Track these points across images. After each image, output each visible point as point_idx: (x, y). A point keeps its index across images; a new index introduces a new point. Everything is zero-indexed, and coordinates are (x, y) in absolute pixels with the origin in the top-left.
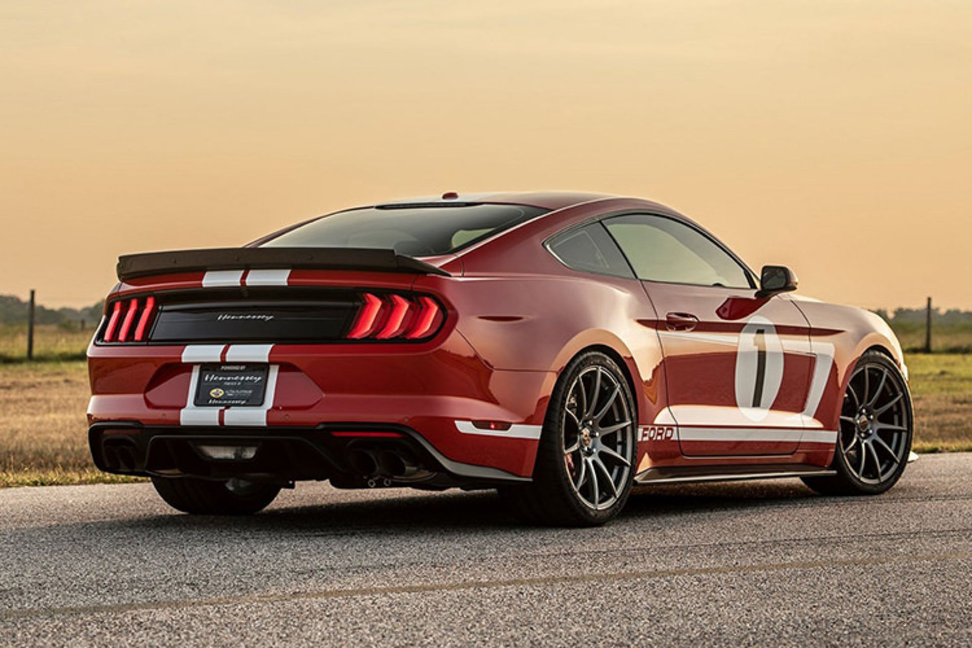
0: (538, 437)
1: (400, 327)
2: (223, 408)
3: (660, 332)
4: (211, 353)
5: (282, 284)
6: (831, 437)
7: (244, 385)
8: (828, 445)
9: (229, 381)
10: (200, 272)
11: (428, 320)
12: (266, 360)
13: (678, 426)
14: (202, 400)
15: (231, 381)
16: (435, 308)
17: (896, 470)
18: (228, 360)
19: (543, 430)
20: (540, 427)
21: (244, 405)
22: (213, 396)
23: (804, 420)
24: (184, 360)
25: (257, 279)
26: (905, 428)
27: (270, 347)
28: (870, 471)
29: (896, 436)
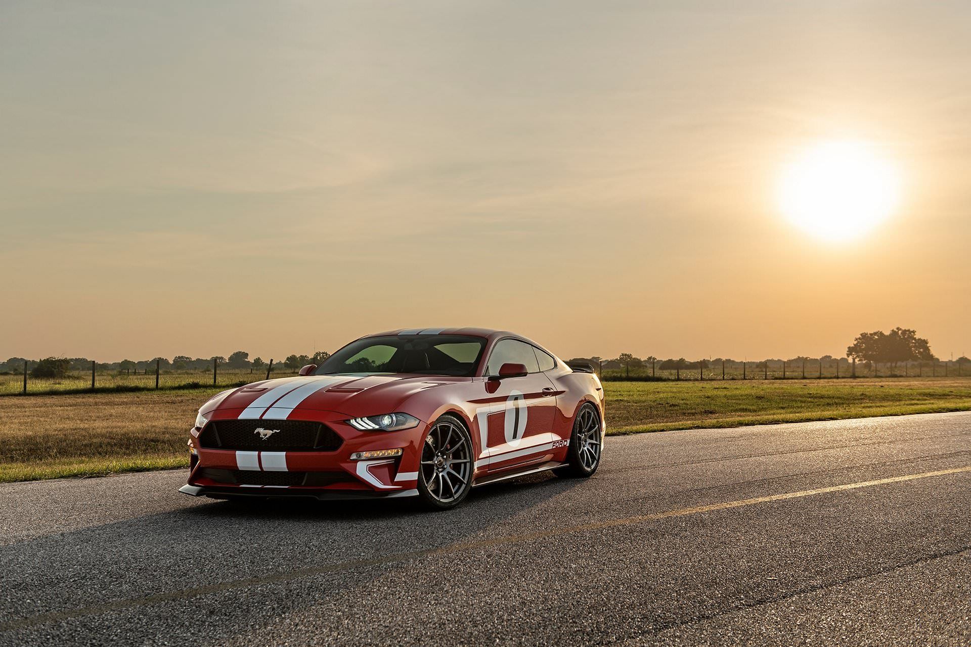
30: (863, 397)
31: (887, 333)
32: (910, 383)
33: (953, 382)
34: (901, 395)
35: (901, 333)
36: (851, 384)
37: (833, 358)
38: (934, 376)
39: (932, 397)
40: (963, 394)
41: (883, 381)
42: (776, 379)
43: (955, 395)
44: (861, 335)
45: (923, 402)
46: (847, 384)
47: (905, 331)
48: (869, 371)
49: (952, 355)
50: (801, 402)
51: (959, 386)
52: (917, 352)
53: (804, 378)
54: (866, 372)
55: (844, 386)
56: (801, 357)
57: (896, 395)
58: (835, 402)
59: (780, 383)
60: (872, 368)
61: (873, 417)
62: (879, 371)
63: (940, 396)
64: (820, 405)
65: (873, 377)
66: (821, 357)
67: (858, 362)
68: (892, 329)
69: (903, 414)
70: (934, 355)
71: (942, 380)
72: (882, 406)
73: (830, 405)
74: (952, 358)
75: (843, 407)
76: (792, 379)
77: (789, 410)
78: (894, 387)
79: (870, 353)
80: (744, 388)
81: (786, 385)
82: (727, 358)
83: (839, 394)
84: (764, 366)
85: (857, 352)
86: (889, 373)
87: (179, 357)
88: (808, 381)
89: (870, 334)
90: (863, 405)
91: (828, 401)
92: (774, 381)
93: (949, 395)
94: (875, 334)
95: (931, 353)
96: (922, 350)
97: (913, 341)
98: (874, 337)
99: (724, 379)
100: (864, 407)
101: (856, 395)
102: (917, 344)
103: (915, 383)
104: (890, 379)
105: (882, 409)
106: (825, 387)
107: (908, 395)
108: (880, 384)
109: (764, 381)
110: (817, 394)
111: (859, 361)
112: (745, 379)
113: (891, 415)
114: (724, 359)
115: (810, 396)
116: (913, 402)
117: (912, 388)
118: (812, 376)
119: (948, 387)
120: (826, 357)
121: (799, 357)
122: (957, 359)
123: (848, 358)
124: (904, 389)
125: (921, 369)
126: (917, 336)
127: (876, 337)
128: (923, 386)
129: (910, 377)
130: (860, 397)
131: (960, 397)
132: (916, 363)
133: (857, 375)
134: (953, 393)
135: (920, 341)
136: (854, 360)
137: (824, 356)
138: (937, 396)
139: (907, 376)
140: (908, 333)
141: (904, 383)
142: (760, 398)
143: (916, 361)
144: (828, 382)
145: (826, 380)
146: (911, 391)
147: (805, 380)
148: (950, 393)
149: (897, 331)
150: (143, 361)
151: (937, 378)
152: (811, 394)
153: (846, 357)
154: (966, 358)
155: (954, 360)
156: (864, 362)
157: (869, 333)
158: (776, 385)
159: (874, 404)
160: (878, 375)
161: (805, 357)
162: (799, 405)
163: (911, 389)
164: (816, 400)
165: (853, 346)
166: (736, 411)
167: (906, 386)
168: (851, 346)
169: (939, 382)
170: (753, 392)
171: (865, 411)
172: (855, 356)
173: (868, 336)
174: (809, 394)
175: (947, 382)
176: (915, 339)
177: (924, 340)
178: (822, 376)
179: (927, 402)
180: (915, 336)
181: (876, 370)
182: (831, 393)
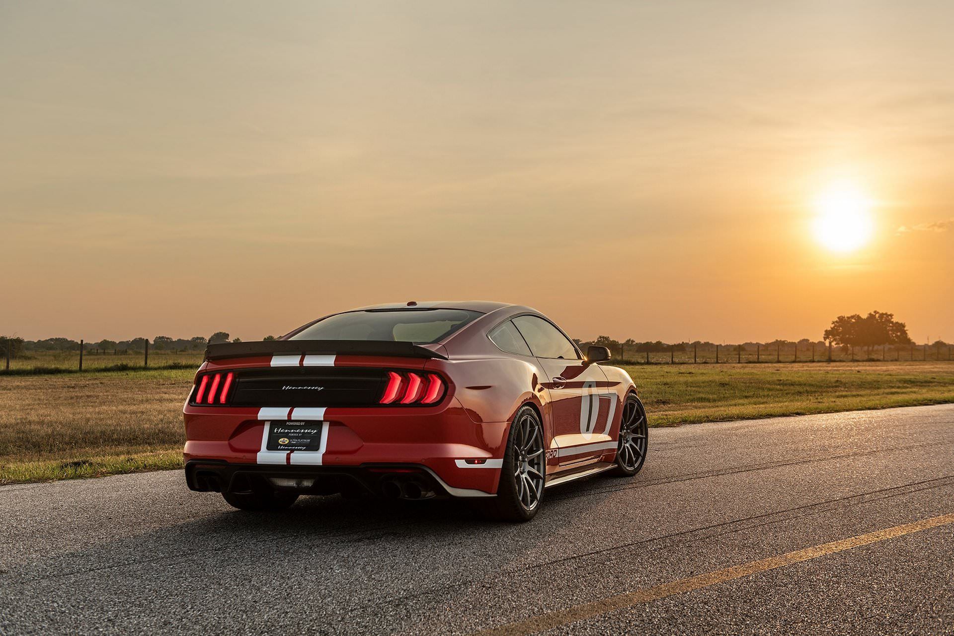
0: (501, 467)
1: (416, 396)
2: (289, 452)
3: (550, 390)
4: (280, 413)
5: (332, 366)
6: (615, 445)
7: (304, 436)
8: (613, 450)
9: (292, 433)
10: (269, 356)
11: (434, 391)
12: (322, 419)
13: (559, 448)
14: (273, 446)
15: (294, 433)
16: (439, 382)
17: (642, 460)
18: (292, 419)
19: (504, 462)
20: (503, 459)
21: (304, 450)
22: (281, 443)
23: (604, 437)
24: (259, 419)
25: (311, 361)
26: (644, 436)
27: (325, 409)
28: (631, 463)
29: (639, 441)
30: (838, 384)
31: (864, 316)
32: (888, 368)
33: (932, 366)
34: (879, 382)
35: (879, 317)
36: (826, 368)
37: (811, 341)
38: (912, 360)
39: (913, 384)
40: (946, 381)
41: (860, 366)
42: (750, 362)
43: (938, 383)
44: (839, 318)
45: (904, 390)
46: (822, 368)
47: (882, 314)
48: (845, 355)
49: (928, 339)
50: (770, 390)
51: (940, 371)
52: (894, 335)
53: (779, 362)
54: (843, 356)
55: (819, 370)
56: (779, 340)
57: (875, 381)
58: (806, 390)
59: (752, 368)
60: (849, 352)
61: (847, 411)
62: (856, 355)
63: (922, 383)
64: (789, 393)
65: (849, 361)
66: (799, 340)
67: (835, 346)
68: (869, 313)
69: (883, 408)
70: (911, 338)
71: (921, 365)
72: (858, 395)
73: (801, 393)
74: (928, 342)
75: (815, 396)
76: (766, 362)
77: (753, 400)
78: (871, 372)
79: (847, 336)
80: (712, 373)
81: (758, 371)
82: (705, 341)
83: (812, 380)
84: (740, 349)
85: (834, 336)
86: (866, 357)
87: (159, 337)
88: (781, 365)
89: (848, 318)
90: (837, 394)
91: (798, 388)
92: (746, 364)
93: (931, 382)
94: (852, 317)
95: (908, 337)
96: (899, 334)
97: (891, 325)
98: (851, 321)
99: (695, 363)
100: (838, 397)
101: (830, 382)
102: (894, 328)
103: (893, 368)
104: (867, 363)
105: (858, 399)
106: (797, 372)
107: (887, 382)
108: (857, 369)
109: (736, 365)
110: (788, 380)
111: (836, 344)
112: (717, 362)
113: (869, 409)
114: (702, 342)
115: (780, 382)
116: (894, 390)
117: (891, 373)
118: (787, 360)
119: (929, 373)
120: (804, 340)
121: (777, 340)
122: (934, 343)
123: (825, 342)
124: (882, 375)
125: (898, 353)
126: (894, 320)
127: (853, 320)
128: (901, 371)
129: (887, 361)
130: (834, 384)
131: (944, 384)
132: (892, 347)
133: (833, 358)
134: (935, 380)
135: (897, 325)
136: (830, 343)
137: (801, 339)
138: (918, 384)
139: (884, 360)
140: (885, 316)
141: (881, 368)
142: (723, 385)
143: (893, 344)
144: (803, 367)
145: (801, 364)
146: (890, 377)
147: (779, 364)
148: (932, 380)
149: (874, 314)
150: (125, 341)
151: (915, 363)
152: (781, 380)
153: (823, 341)
154: (942, 342)
155: (930, 344)
156: (841, 345)
157: (846, 317)
158: (747, 370)
159: (849, 393)
160: (854, 358)
161: (782, 340)
162: (766, 393)
163: (890, 375)
164: (785, 388)
165: (830, 329)
166: (693, 401)
167: (884, 371)
168: (828, 329)
169: (918, 367)
170: (717, 378)
171: (840, 402)
172: (832, 340)
173: (845, 320)
174: (778, 380)
175: (926, 367)
176: (892, 322)
177: (902, 324)
178: (797, 360)
179: (908, 390)
180: (892, 320)
181: (853, 354)
182: (802, 380)
